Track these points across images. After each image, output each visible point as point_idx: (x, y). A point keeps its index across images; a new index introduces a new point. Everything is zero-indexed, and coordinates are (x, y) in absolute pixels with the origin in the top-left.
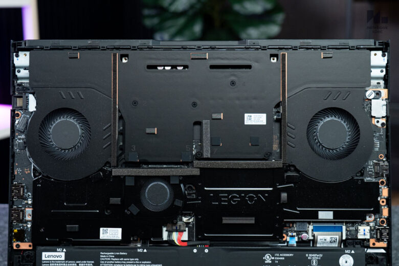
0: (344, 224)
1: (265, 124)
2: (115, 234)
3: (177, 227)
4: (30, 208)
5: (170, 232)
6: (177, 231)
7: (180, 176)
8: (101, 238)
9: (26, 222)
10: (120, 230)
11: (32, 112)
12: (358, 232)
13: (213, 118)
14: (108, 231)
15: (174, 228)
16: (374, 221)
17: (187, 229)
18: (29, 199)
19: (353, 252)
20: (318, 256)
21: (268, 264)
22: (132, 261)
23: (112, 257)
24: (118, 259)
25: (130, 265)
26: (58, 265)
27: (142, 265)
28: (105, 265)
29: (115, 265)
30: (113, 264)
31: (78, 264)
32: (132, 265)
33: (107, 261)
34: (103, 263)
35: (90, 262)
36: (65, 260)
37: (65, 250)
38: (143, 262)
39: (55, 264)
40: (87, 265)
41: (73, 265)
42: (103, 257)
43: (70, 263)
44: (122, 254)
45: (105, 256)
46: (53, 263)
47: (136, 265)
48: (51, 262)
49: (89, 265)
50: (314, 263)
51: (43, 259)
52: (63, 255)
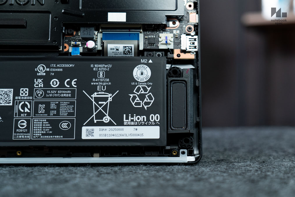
0: (142, 31)
12: (159, 41)
16: (178, 28)
19: (150, 61)
20: (106, 66)
21: (41, 77)
50: (101, 75)
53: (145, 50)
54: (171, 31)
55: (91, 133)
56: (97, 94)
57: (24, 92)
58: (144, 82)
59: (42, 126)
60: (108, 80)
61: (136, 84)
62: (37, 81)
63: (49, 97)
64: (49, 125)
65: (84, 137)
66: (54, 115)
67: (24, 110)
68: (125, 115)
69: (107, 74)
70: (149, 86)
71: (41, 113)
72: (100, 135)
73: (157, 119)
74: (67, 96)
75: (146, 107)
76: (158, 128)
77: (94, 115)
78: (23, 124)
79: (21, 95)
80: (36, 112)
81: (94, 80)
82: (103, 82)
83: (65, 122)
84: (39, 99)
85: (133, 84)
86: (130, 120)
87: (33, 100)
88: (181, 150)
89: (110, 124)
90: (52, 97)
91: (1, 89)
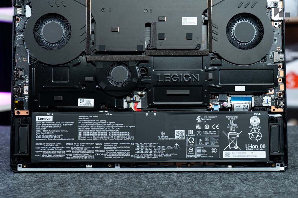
0: (253, 96)
1: (197, 24)
2: (89, 103)
3: (133, 99)
4: (27, 86)
5: (129, 103)
6: (133, 101)
7: (136, 61)
8: (79, 106)
9: (25, 96)
10: (93, 100)
11: (28, 18)
12: (263, 101)
13: (159, 20)
14: (84, 101)
15: (132, 99)
16: (274, 93)
17: (141, 100)
18: (26, 80)
19: (259, 114)
20: (235, 117)
21: (199, 123)
22: (102, 122)
23: (87, 119)
24: (92, 121)
25: (100, 125)
26: (47, 125)
27: (109, 125)
28: (82, 125)
29: (89, 125)
30: (88, 124)
31: (62, 124)
32: (102, 125)
33: (84, 122)
34: (80, 124)
35: (71, 123)
36: (53, 122)
37: (52, 115)
38: (109, 123)
39: (46, 125)
40: (69, 125)
41: (59, 125)
42: (80, 119)
43: (56, 124)
44: (94, 117)
45: (82, 119)
46: (44, 124)
47: (104, 125)
48: (42, 123)
49: (70, 125)
50: (232, 122)
51: (37, 120)
52: (51, 117)
53: (255, 106)
54: (270, 96)
55: (228, 155)
56: (231, 133)
57: (191, 132)
58: (256, 126)
59: (202, 151)
60: (236, 125)
61: (252, 127)
62: (197, 126)
63: (205, 135)
64: (205, 150)
65: (224, 157)
66: (208, 145)
67: (191, 142)
68: (246, 145)
69: (236, 122)
70: (259, 129)
71: (201, 144)
72: (233, 156)
73: (264, 147)
74: (214, 134)
75: (257, 140)
76: (265, 152)
77: (229, 145)
78: (191, 150)
79: (189, 134)
80: (198, 143)
81: (228, 125)
82: (233, 126)
83: (213, 149)
84: (199, 136)
85: (250, 127)
86: (249, 148)
87: (196, 136)
88: (276, 164)
89: (238, 150)
90: (206, 135)
91: (178, 131)
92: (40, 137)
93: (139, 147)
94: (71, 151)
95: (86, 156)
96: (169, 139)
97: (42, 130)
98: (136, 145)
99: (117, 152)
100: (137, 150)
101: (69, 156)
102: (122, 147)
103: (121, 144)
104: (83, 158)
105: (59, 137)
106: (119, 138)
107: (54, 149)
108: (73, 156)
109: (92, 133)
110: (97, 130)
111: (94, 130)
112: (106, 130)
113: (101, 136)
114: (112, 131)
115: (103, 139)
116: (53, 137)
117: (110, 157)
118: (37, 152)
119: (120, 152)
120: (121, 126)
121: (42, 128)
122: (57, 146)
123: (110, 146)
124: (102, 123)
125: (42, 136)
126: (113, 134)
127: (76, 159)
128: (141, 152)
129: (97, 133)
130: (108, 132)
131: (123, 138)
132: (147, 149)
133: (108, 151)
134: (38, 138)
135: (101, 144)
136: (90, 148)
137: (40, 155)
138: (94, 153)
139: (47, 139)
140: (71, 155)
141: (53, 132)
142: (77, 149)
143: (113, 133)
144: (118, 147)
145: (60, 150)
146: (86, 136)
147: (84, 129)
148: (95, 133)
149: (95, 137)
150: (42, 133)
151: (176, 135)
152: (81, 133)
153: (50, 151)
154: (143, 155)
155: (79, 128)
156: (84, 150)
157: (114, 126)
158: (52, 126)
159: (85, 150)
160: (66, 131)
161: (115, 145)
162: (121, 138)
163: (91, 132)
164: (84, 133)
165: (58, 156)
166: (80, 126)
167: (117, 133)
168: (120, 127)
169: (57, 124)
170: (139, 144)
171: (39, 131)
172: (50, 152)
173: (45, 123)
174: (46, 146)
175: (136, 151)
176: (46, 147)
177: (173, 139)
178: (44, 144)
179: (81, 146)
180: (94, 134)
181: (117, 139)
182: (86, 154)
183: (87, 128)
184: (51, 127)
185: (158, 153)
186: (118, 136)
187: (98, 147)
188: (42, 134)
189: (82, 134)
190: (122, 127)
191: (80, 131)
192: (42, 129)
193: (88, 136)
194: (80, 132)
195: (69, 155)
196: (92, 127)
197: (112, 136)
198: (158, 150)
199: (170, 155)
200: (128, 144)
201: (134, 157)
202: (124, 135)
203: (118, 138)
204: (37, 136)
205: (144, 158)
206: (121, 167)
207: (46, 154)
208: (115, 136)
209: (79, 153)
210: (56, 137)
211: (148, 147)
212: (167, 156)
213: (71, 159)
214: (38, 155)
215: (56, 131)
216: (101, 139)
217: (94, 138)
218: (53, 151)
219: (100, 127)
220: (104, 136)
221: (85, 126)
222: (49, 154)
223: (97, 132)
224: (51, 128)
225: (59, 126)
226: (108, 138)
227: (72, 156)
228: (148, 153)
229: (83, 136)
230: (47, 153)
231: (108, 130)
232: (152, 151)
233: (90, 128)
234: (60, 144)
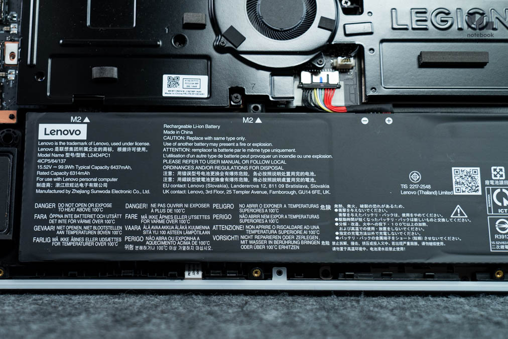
2: (195, 88)
3: (321, 79)
4: (15, 41)
5: (308, 90)
6: (322, 87)
8: (164, 94)
9: (6, 68)
10: (204, 79)
14: (180, 82)
15: (316, 79)
17: (342, 83)
18: (13, 25)
22: (232, 142)
23: (187, 133)
24: (202, 138)
25: (227, 150)
26: (71, 149)
27: (252, 150)
28: (173, 150)
29: (194, 150)
30: (191, 147)
31: (115, 148)
32: (232, 150)
33: (178, 141)
34: (169, 147)
35: (141, 144)
36: (88, 140)
37: (87, 120)
38: (253, 145)
39: (67, 149)
40: (134, 149)
41: (105, 149)
42: (169, 133)
43: (98, 147)
44: (210, 127)
45: (173, 132)
46: (62, 146)
47: (239, 151)
48: (56, 144)
49: (139, 149)
51: (41, 136)
52: (83, 128)
57: (498, 172)
67: (502, 202)
78: (504, 226)
79: (493, 178)
91: (460, 168)
92: (48, 185)
93: (346, 217)
94: (142, 227)
95: (186, 244)
96: (435, 193)
97: (55, 164)
98: (336, 210)
99: (280, 232)
100: (339, 226)
101: (135, 243)
102: (295, 217)
103: (291, 206)
104: (178, 248)
105: (105, 185)
106: (285, 189)
107: (88, 222)
108: (147, 243)
109: (203, 173)
110: (218, 165)
111: (210, 165)
112: (245, 165)
113: (229, 183)
114: (264, 168)
115: (237, 192)
116: (86, 184)
117: (258, 247)
118: (37, 228)
119: (287, 231)
120: (291, 154)
121: (55, 158)
122: (99, 213)
123: (257, 213)
124: (234, 144)
125: (53, 183)
126: (267, 177)
127: (157, 251)
128: (351, 231)
129: (217, 174)
130: (250, 172)
131: (297, 190)
132: (371, 222)
133: (252, 227)
134: (42, 187)
135: (229, 206)
136: (197, 217)
137: (48, 240)
138: (208, 233)
139: (69, 192)
140: (139, 240)
141: (87, 170)
142: (160, 222)
143: (265, 174)
144: (282, 216)
145: (109, 225)
146: (186, 183)
147: (179, 162)
148: (212, 173)
149: (212, 186)
150: (56, 174)
151: (454, 181)
152: (170, 173)
153: (76, 228)
154: (360, 242)
155: (166, 159)
156: (179, 224)
157: (267, 154)
158: (86, 152)
159: (183, 225)
160: (127, 167)
161: (272, 211)
162: (290, 189)
163: (201, 171)
164: (179, 173)
165: (103, 242)
166: (169, 152)
167: (279, 174)
168: (286, 156)
169: (100, 146)
170: (346, 208)
171: (46, 167)
172: (76, 230)
173: (64, 144)
174: (67, 213)
175: (337, 229)
176: (66, 216)
177: (446, 193)
178: (61, 205)
179: (170, 211)
180: (210, 177)
181: (279, 192)
182: (187, 235)
183: (189, 158)
184: (83, 155)
185: (403, 236)
186: (282, 183)
187: (222, 217)
188: (55, 177)
189: (175, 176)
190: (293, 156)
191: (167, 168)
192: (56, 161)
193: (191, 183)
194: (168, 170)
195: (134, 239)
196: (202, 156)
197: (263, 183)
198: (403, 226)
199: (440, 241)
200: (312, 206)
201: (331, 246)
202: (298, 180)
203: (282, 189)
204: (39, 182)
205: (361, 249)
206: (290, 277)
207: (65, 236)
208: (272, 183)
209: (164, 233)
210: (96, 185)
211: (374, 217)
212: (431, 244)
213: (140, 252)
214: (40, 240)
215: (97, 168)
216: (229, 192)
217: (210, 189)
218: (86, 228)
219: (228, 156)
220: (239, 183)
221: (181, 153)
222: (75, 236)
223: (216, 170)
224: (81, 158)
225: (105, 152)
226: (250, 189)
227: (143, 244)
228: (373, 233)
229: (176, 182)
230: (68, 232)
231: (252, 164)
232: (385, 229)
233: (199, 159)
234: (109, 205)
